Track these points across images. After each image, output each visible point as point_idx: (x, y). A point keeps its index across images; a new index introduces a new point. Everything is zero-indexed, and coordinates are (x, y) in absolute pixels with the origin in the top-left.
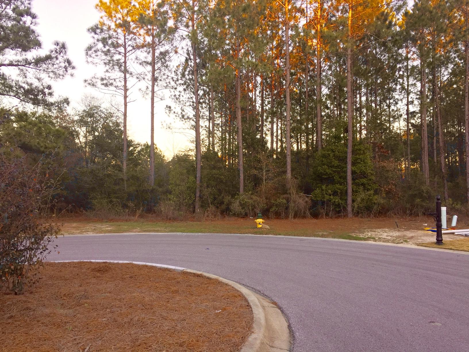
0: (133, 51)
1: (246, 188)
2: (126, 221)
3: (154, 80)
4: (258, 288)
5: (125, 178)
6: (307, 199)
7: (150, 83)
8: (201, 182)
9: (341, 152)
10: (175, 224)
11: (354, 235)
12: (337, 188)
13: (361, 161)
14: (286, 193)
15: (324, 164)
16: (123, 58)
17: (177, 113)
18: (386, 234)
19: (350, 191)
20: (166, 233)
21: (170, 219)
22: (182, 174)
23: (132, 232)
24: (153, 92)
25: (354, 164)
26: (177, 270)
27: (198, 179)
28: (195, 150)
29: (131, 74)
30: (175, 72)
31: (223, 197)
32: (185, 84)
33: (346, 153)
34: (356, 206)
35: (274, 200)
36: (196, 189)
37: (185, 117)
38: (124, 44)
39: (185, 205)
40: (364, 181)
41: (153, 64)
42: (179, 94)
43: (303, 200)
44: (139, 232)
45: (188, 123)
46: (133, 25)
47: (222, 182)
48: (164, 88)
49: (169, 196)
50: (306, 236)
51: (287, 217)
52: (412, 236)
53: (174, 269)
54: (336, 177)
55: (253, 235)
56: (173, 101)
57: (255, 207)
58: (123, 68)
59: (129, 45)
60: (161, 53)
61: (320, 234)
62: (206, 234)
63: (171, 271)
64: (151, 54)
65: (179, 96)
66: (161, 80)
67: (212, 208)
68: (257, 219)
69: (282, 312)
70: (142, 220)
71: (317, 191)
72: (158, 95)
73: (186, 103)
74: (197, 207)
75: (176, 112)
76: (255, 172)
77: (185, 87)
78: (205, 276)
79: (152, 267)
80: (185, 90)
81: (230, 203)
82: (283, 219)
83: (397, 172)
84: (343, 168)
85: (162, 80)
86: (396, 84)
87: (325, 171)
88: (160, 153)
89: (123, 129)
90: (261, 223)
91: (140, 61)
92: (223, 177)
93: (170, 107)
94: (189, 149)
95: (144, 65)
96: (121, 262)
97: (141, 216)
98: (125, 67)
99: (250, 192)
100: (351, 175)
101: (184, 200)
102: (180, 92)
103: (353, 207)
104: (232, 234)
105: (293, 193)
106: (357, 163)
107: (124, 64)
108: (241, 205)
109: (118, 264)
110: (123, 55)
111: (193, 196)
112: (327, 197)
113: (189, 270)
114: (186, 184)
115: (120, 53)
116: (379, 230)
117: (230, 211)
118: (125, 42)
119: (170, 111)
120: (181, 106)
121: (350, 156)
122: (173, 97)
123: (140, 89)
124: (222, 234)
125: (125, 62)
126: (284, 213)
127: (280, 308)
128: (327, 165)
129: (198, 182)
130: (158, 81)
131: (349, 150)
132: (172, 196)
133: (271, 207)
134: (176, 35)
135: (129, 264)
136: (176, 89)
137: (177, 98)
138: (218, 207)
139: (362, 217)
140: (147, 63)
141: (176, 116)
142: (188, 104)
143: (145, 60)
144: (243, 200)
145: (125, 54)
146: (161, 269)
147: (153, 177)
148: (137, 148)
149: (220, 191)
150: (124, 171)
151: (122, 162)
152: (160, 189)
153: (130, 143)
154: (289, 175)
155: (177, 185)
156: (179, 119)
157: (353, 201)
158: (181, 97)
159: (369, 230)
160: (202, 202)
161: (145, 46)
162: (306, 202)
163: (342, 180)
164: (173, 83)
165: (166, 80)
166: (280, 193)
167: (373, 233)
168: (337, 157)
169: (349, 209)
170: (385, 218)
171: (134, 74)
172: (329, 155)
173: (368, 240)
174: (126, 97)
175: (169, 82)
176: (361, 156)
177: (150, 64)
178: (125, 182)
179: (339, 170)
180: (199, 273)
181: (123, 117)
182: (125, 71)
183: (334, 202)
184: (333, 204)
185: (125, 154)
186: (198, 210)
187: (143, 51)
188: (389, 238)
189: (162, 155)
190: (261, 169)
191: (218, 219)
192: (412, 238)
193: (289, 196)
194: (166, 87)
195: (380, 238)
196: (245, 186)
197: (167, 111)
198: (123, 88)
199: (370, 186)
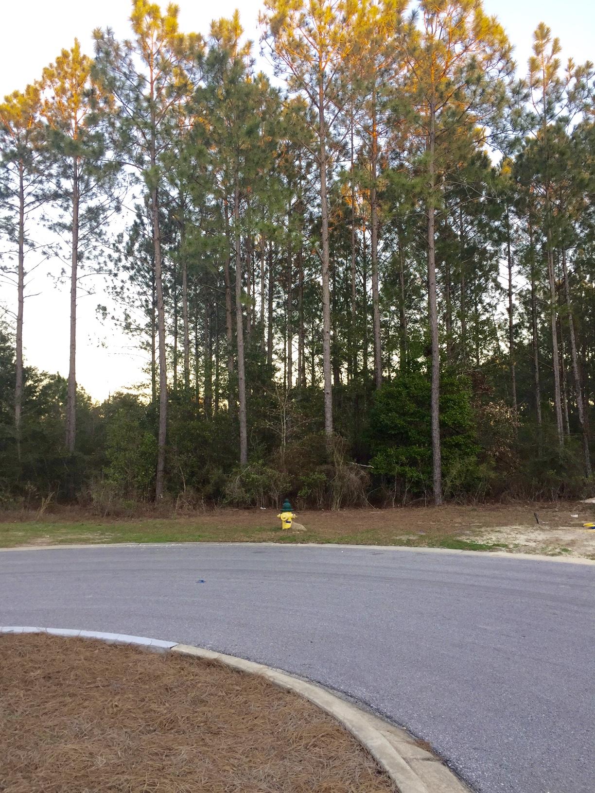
0: (37, 204)
1: (252, 453)
2: (21, 519)
3: (78, 257)
4: (359, 694)
5: (18, 436)
6: (363, 473)
7: (70, 262)
8: (167, 442)
9: (421, 389)
10: (119, 523)
11: (464, 539)
12: (415, 452)
13: (455, 405)
14: (326, 462)
15: (390, 411)
16: (18, 216)
17: (118, 320)
18: (523, 537)
19: (437, 457)
20: (105, 546)
21: (108, 515)
22: (130, 429)
23: (33, 544)
24: (74, 279)
25: (442, 410)
26: (155, 648)
27: (161, 438)
28: (151, 386)
29: (32, 245)
30: (114, 245)
31: (208, 471)
32: (133, 268)
33: (430, 390)
34: (449, 484)
35: (303, 475)
36: (157, 456)
37: (132, 327)
38: (19, 190)
39: (136, 486)
40: (460, 439)
41: (74, 228)
42: (121, 284)
43: (356, 475)
44: (49, 544)
45: (139, 337)
46: (37, 156)
47: (205, 442)
48: (95, 272)
49: (106, 470)
50: (379, 544)
51: (328, 507)
52: (572, 540)
53: (148, 647)
54: (412, 433)
55: (278, 544)
56: (111, 296)
57: (270, 490)
58: (17, 233)
59: (29, 194)
60: (90, 210)
61: (404, 538)
62: (186, 544)
63: (141, 653)
64: (71, 209)
65: (122, 288)
66: (88, 258)
67: (188, 492)
68: (282, 512)
69: (455, 771)
70: (52, 516)
71: (379, 458)
72: (84, 285)
73: (133, 302)
74: (158, 491)
75: (116, 318)
76: (268, 424)
77: (132, 272)
78: (228, 666)
79: (95, 643)
80: (132, 278)
81: (221, 483)
82: (320, 509)
83: (513, 423)
84: (424, 417)
85: (91, 257)
86: (487, 280)
87: (392, 422)
88: (83, 392)
89: (14, 345)
90: (290, 520)
91: (50, 223)
92: (207, 434)
93: (104, 309)
94: (139, 384)
95: (58, 230)
96: (18, 630)
97: (50, 510)
98: (22, 232)
99: (261, 462)
100: (438, 429)
101: (134, 477)
102: (122, 281)
103: (444, 485)
104: (237, 544)
105: (338, 462)
106: (448, 407)
107: (18, 226)
108: (243, 484)
109: (11, 635)
110: (18, 210)
111: (152, 469)
112: (398, 468)
113: (185, 649)
114: (138, 448)
115: (11, 208)
116: (504, 529)
117: (224, 497)
118: (22, 187)
119: (105, 315)
120: (124, 307)
121: (435, 396)
122: (110, 290)
123: (49, 274)
124: (217, 544)
125: (21, 224)
126: (322, 499)
127: (445, 762)
128: (396, 412)
129: (161, 443)
130: (84, 260)
131: (435, 385)
132: (112, 471)
133: (299, 488)
134: (120, 176)
135: (37, 634)
136: (116, 275)
137: (118, 293)
138: (198, 490)
139: (458, 504)
140: (63, 226)
141: (116, 324)
142: (138, 303)
143: (61, 221)
144: (248, 476)
145: (22, 208)
146: (115, 645)
147: (73, 434)
148: (41, 380)
149: (202, 461)
150: (18, 423)
151: (13, 408)
152: (87, 458)
153: (28, 373)
154: (329, 429)
155: (120, 449)
156: (120, 329)
157: (443, 475)
158: (125, 290)
159: (489, 529)
160: (170, 480)
161: (60, 196)
162: (362, 478)
163: (423, 439)
164: (111, 266)
165: (99, 257)
166: (314, 462)
167: (499, 535)
168: (414, 397)
169: (437, 489)
170: (498, 505)
171: (37, 245)
172: (400, 393)
173: (497, 550)
174: (21, 287)
175: (105, 262)
176: (455, 397)
177: (69, 228)
178: (19, 445)
179: (418, 420)
180: (211, 655)
181: (15, 325)
182: (22, 240)
183: (412, 477)
184: (410, 481)
185: (18, 392)
186: (160, 496)
187: (55, 205)
188: (533, 544)
189: (86, 396)
190: (277, 418)
191: (202, 513)
192: (572, 543)
193: (330, 467)
194: (99, 271)
195: (516, 546)
196: (249, 450)
197: (100, 316)
198: (17, 270)
199: (469, 447)
